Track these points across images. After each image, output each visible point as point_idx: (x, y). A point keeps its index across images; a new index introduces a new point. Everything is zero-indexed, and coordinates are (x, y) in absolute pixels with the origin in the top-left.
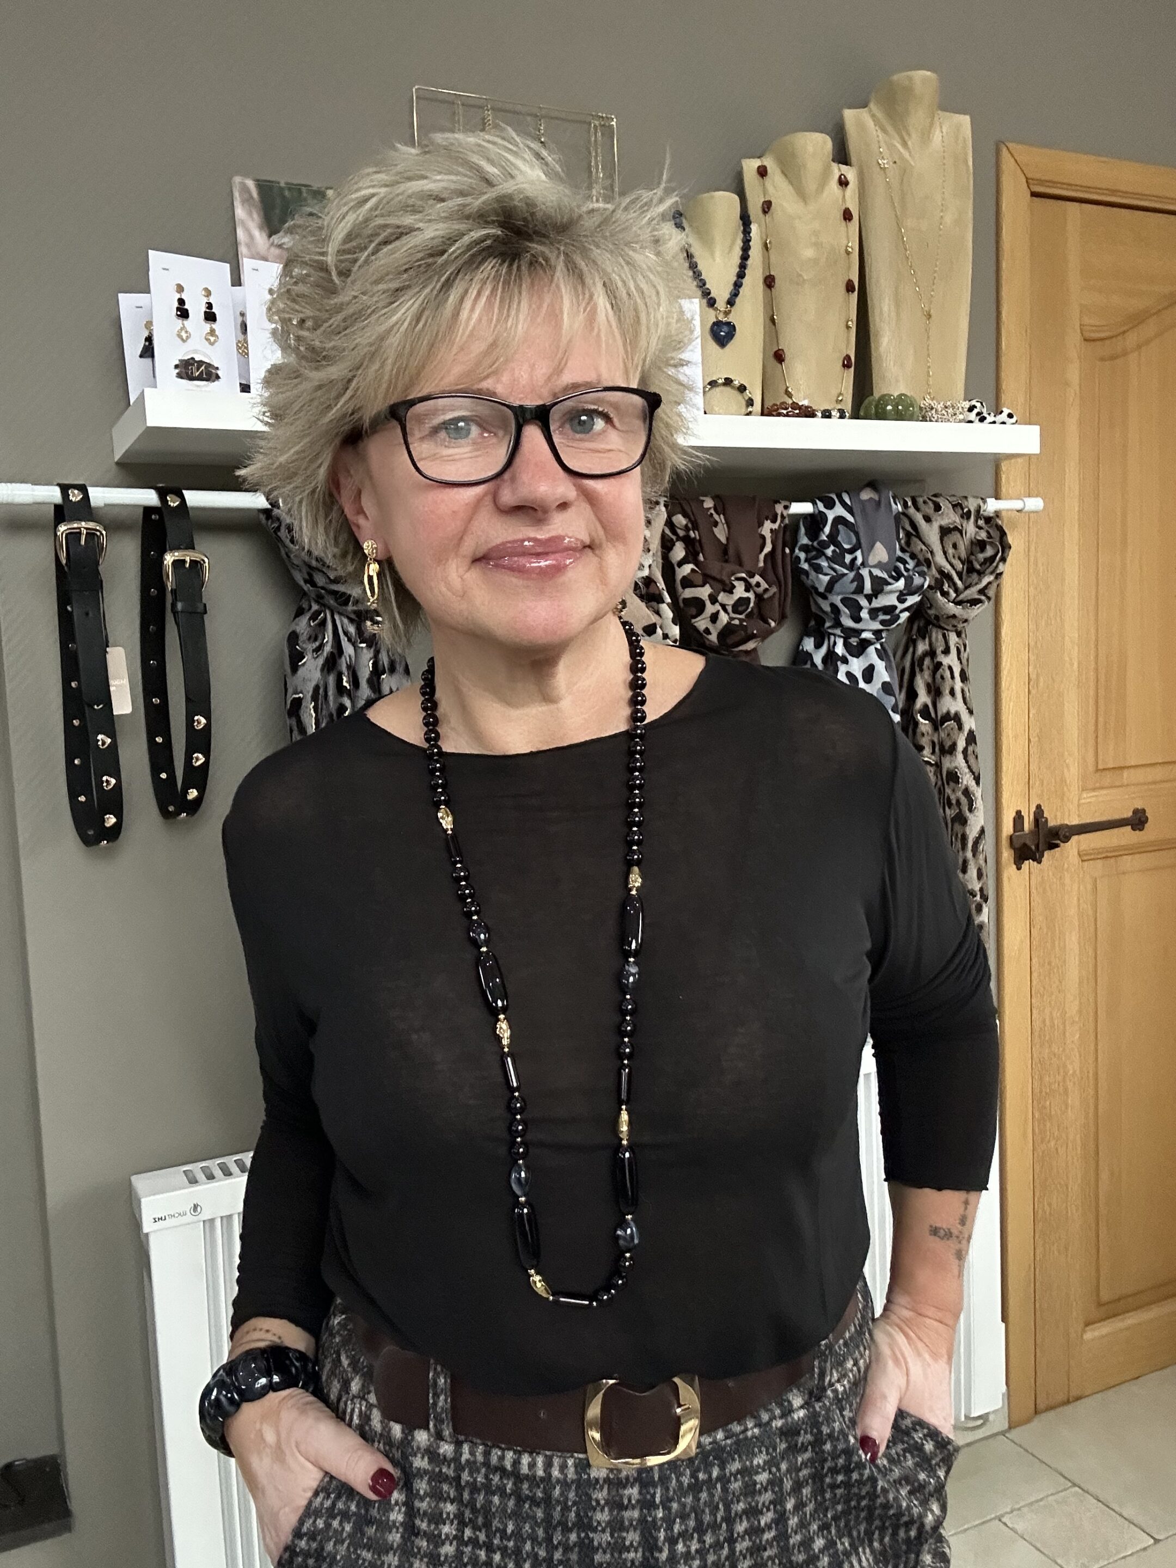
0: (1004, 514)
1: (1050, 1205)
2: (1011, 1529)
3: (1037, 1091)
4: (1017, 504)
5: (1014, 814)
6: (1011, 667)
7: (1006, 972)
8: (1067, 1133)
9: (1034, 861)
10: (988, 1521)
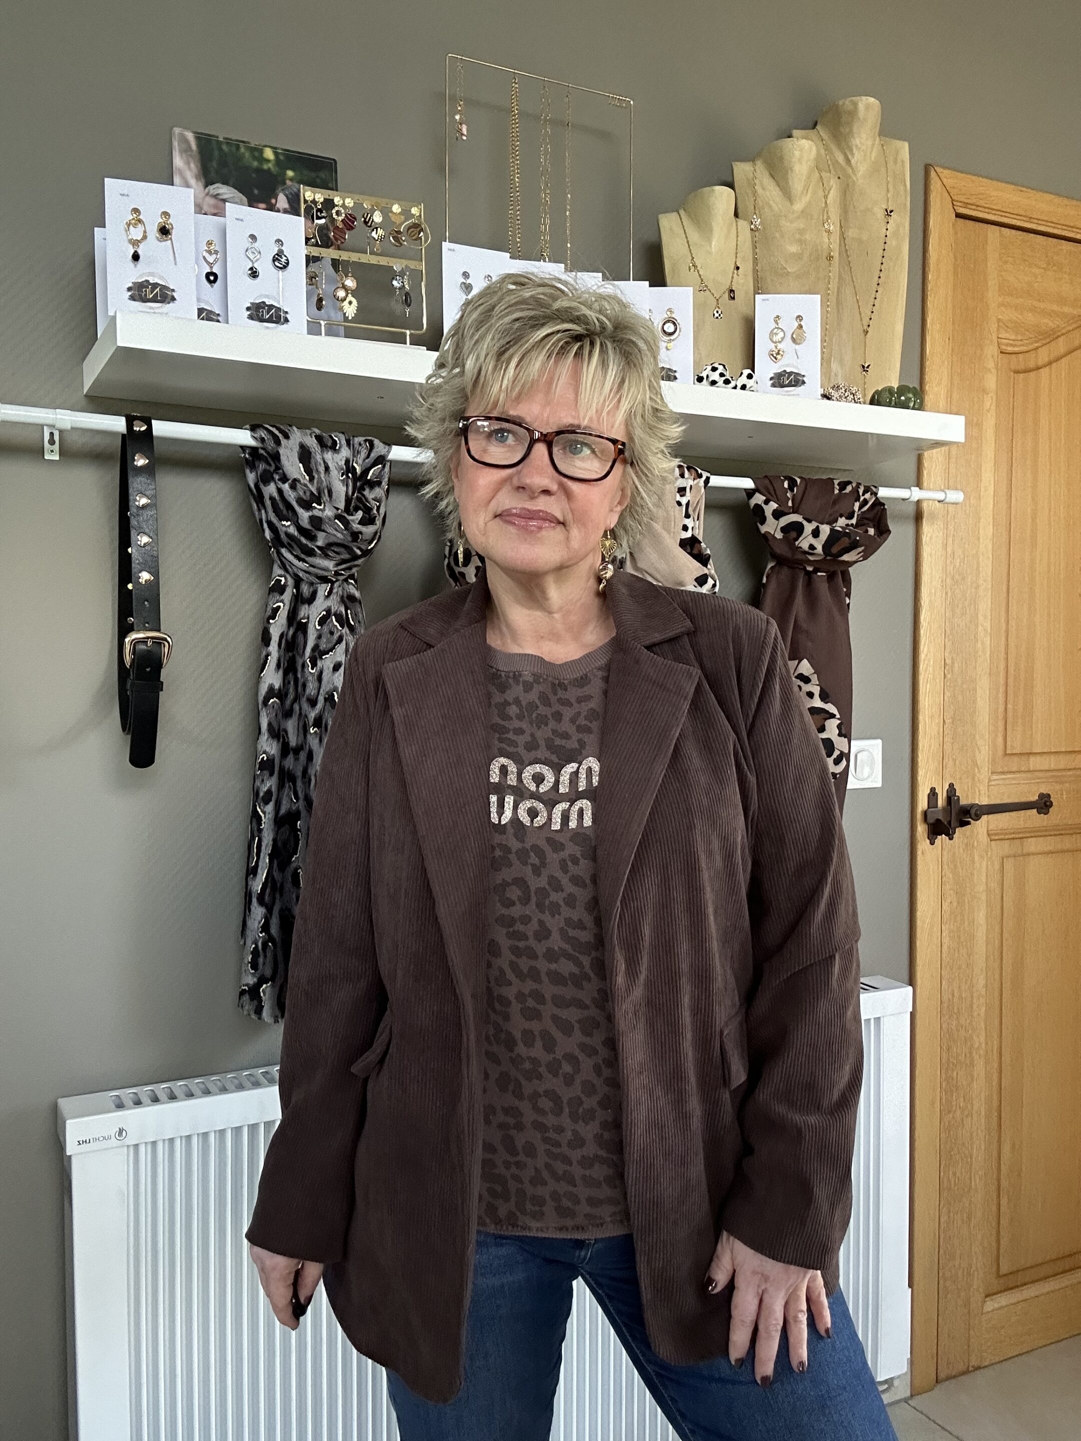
0: (926, 502)
1: (954, 1174)
3: (944, 1061)
4: (940, 496)
5: (929, 791)
6: (929, 651)
7: (918, 943)
8: (972, 1104)
9: (946, 835)
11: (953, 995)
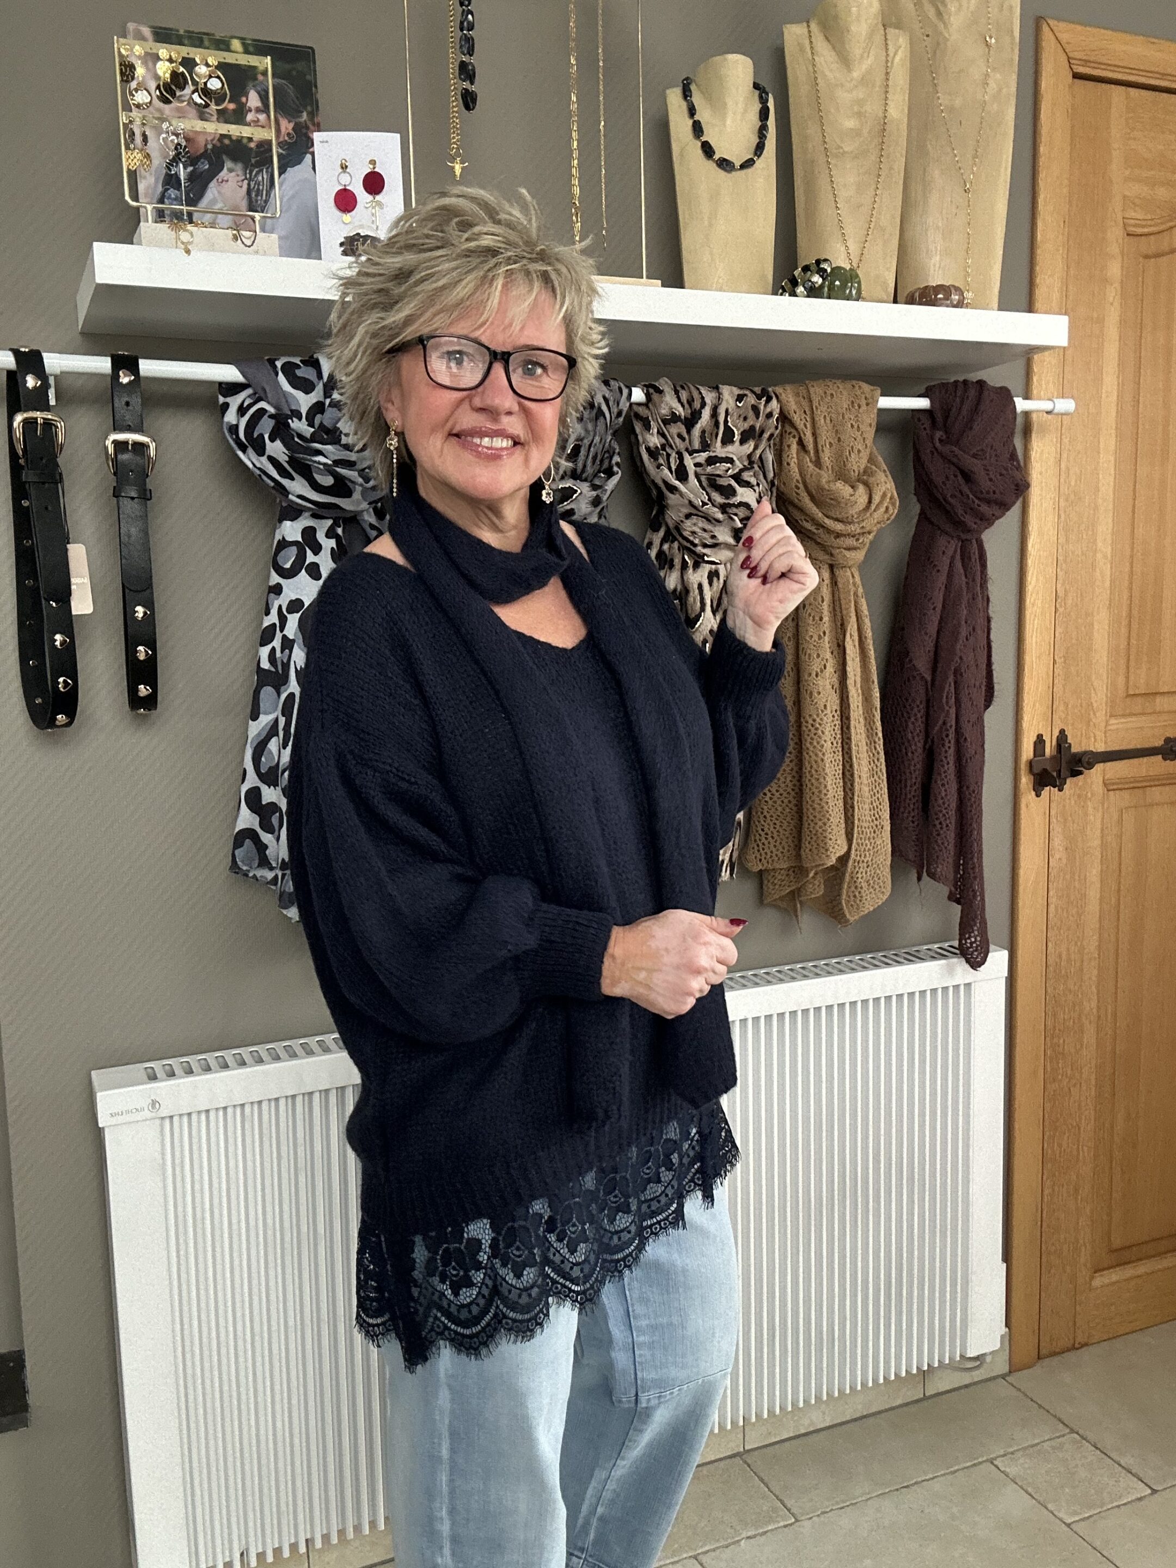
0: (1034, 417)
1: (1060, 1146)
2: (1002, 1472)
3: (1048, 1028)
4: (1047, 405)
5: (1035, 738)
6: (1037, 580)
7: (1020, 904)
8: (1081, 1073)
9: (1055, 787)
10: (980, 1463)
11: (1061, 958)
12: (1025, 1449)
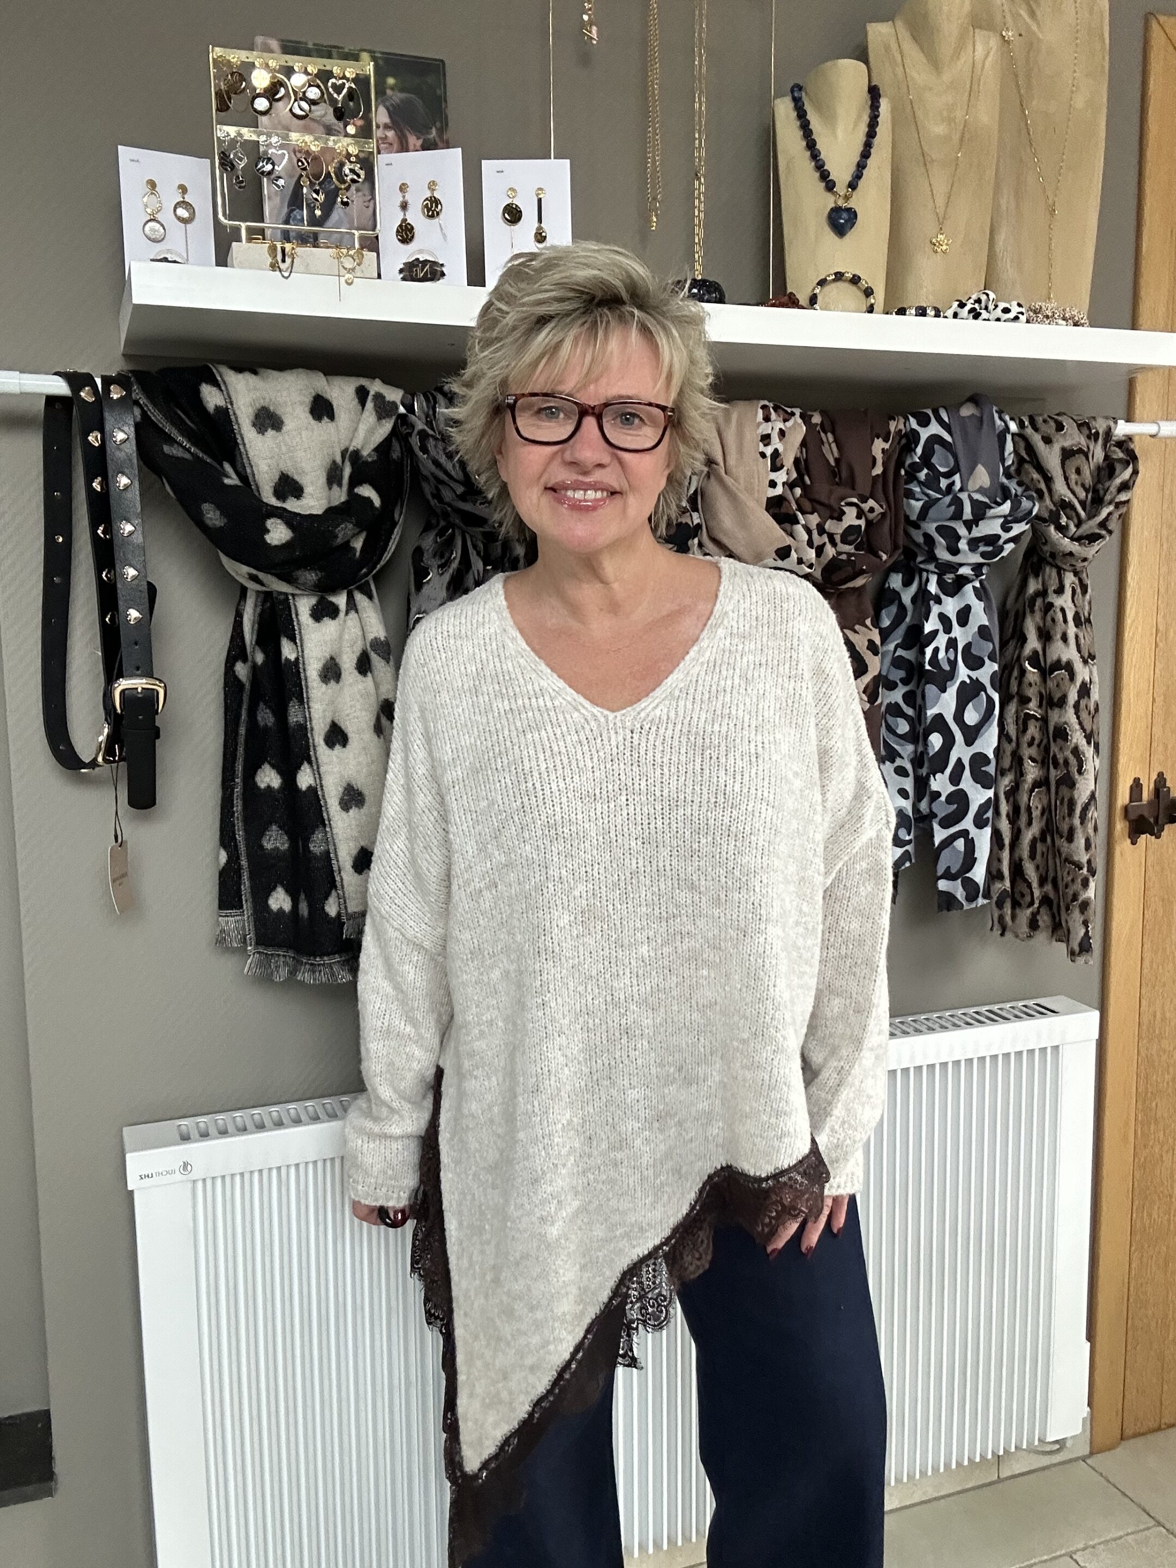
0: (1136, 439)
1: (1150, 1215)
2: (1082, 1567)
3: (1140, 1090)
4: (1151, 429)
5: (1131, 781)
6: (1137, 613)
7: (1112, 959)
9: (1151, 835)
10: (1060, 1556)
11: (1155, 1016)
12: (1106, 1542)
